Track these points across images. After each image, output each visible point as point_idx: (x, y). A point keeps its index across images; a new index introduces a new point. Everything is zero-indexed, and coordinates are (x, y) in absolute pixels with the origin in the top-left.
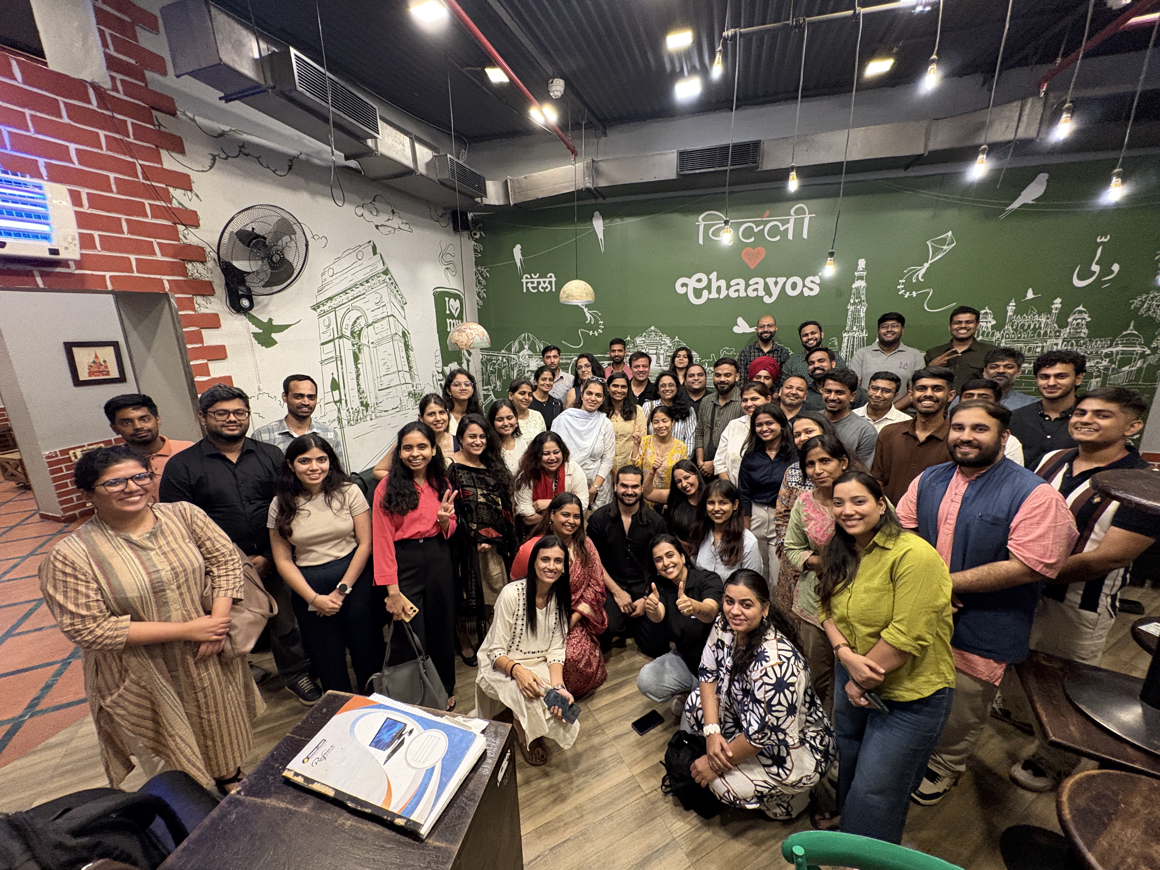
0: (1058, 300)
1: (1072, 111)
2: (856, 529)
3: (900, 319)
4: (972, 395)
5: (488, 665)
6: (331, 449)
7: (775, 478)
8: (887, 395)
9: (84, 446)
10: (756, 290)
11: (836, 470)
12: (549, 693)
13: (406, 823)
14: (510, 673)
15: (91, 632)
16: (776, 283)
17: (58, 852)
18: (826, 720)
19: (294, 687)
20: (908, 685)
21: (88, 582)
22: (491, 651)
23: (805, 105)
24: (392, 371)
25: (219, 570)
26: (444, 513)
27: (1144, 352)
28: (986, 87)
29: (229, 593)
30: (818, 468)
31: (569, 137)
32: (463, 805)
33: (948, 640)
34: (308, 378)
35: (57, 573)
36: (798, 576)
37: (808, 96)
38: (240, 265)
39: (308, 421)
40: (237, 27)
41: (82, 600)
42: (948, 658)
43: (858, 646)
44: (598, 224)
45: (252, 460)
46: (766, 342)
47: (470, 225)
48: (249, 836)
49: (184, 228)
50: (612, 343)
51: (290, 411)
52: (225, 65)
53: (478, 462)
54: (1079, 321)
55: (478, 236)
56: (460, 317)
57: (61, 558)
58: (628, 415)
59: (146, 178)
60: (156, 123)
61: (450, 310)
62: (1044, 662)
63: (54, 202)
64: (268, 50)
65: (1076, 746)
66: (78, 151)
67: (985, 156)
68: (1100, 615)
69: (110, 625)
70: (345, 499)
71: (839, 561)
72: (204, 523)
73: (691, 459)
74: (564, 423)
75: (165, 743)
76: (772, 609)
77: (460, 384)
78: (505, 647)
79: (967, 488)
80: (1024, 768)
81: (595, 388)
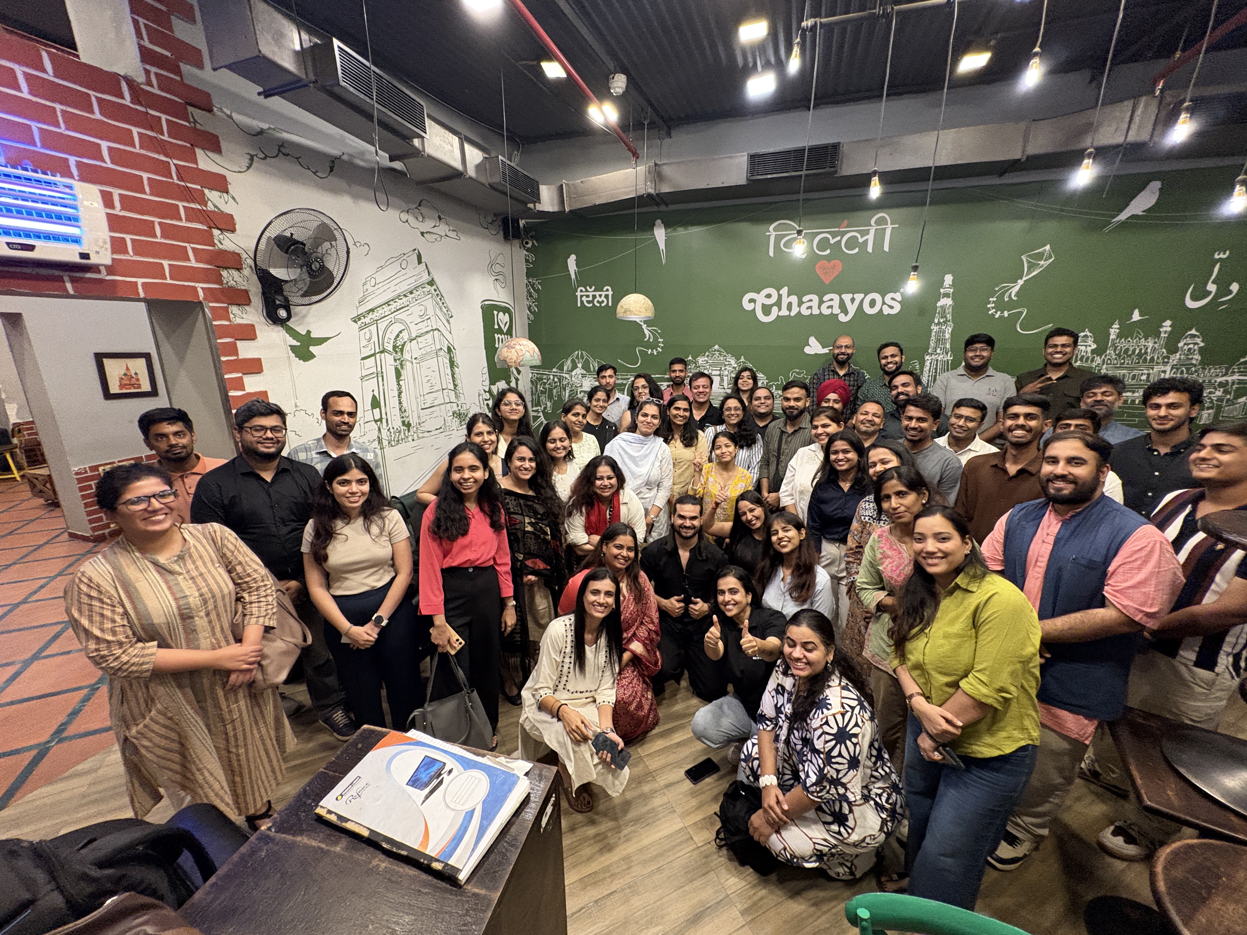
0: (1168, 323)
1: (1192, 111)
2: (937, 568)
3: (990, 342)
4: (1069, 425)
5: (533, 705)
6: (372, 470)
7: (847, 512)
8: (971, 425)
10: (831, 307)
11: (913, 505)
12: (598, 736)
13: (443, 868)
14: (557, 714)
15: (117, 658)
16: (853, 300)
17: (83, 884)
18: (894, 777)
19: (328, 721)
20: (988, 740)
21: (114, 606)
22: (536, 690)
23: (891, 103)
24: (435, 389)
25: (250, 596)
28: (1094, 84)
29: (261, 620)
30: (894, 502)
31: (630, 138)
32: (504, 850)
33: (1033, 693)
34: (348, 394)
35: (82, 596)
36: (870, 618)
37: (895, 94)
38: (279, 273)
39: (347, 440)
40: (279, 17)
41: (108, 625)
42: (1034, 714)
43: (933, 696)
44: (660, 234)
45: (287, 479)
46: (842, 364)
47: (522, 233)
48: (279, 875)
49: (219, 232)
50: (672, 363)
51: (329, 429)
52: (265, 57)
53: (527, 488)
54: (1191, 346)
55: (530, 245)
56: (509, 333)
57: (86, 581)
58: (689, 441)
59: (180, 178)
60: (192, 120)
61: (498, 324)
62: (1140, 720)
63: (85, 203)
64: (310, 41)
65: (1172, 812)
66: (110, 149)
67: (1091, 160)
68: (1218, 674)
69: (136, 651)
70: (384, 524)
71: (916, 603)
72: (235, 546)
73: (755, 490)
74: (618, 447)
75: (192, 777)
76: (837, 653)
77: (510, 404)
78: (551, 686)
79: (1060, 529)
80: (1115, 833)
81: (652, 409)
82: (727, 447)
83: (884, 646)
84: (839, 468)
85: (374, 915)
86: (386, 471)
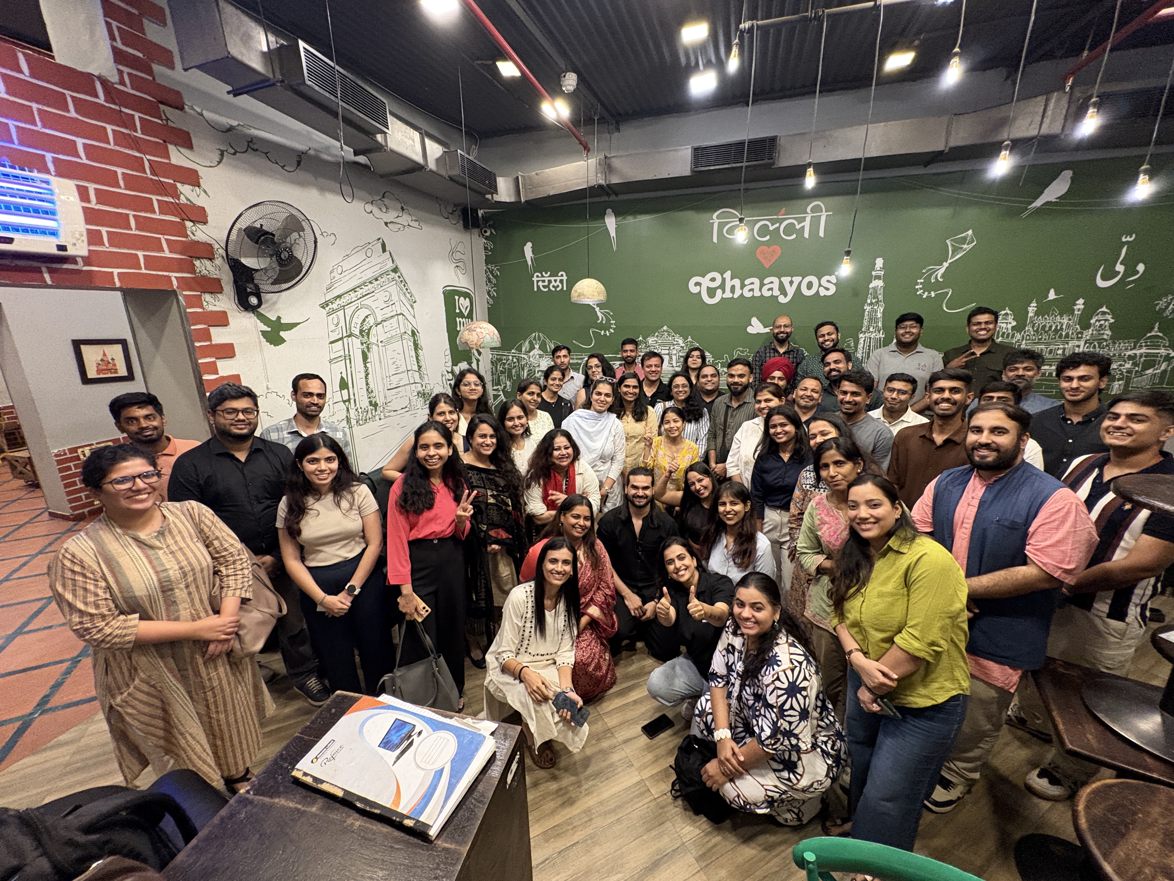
0: (1081, 301)
1: (1099, 106)
2: (870, 532)
3: (919, 320)
4: (992, 398)
5: (496, 668)
6: (340, 449)
7: (788, 481)
8: (903, 397)
9: (92, 445)
10: (771, 289)
11: (850, 474)
12: (558, 696)
13: (415, 824)
14: (519, 677)
15: (100, 630)
16: (791, 283)
17: (69, 850)
18: (837, 725)
19: (302, 687)
20: (922, 691)
21: (97, 581)
22: (499, 654)
23: (823, 99)
24: (401, 370)
25: (227, 569)
26: (463, 513)
27: (1169, 354)
28: (1009, 82)
29: (238, 592)
30: (832, 470)
31: (581, 132)
32: (472, 806)
33: (963, 646)
34: (317, 377)
35: (66, 571)
36: (811, 580)
37: (825, 91)
38: (249, 262)
39: (317, 419)
40: (245, 19)
41: (91, 599)
42: (964, 666)
43: (870, 651)
44: (611, 222)
45: (260, 459)
46: (782, 342)
47: (481, 222)
48: (258, 836)
49: (192, 224)
50: (624, 343)
51: (299, 410)
52: (234, 59)
53: (488, 463)
54: (1102, 322)
55: (488, 234)
56: (470, 316)
57: (70, 557)
58: (640, 416)
59: (153, 172)
60: (164, 117)
61: (459, 309)
62: (1061, 670)
63: (62, 197)
64: (277, 43)
65: (1093, 755)
66: (85, 146)
67: (1008, 152)
68: (1128, 624)
69: (119, 623)
70: (354, 500)
71: (852, 565)
72: (213, 522)
73: (703, 461)
74: (574, 423)
75: (175, 742)
76: (784, 612)
77: (469, 384)
78: (514, 650)
79: (985, 492)
80: (1040, 776)
81: (605, 388)
82: (674, 421)
83: (824, 606)
84: (778, 441)
85: (349, 871)
86: (354, 449)
